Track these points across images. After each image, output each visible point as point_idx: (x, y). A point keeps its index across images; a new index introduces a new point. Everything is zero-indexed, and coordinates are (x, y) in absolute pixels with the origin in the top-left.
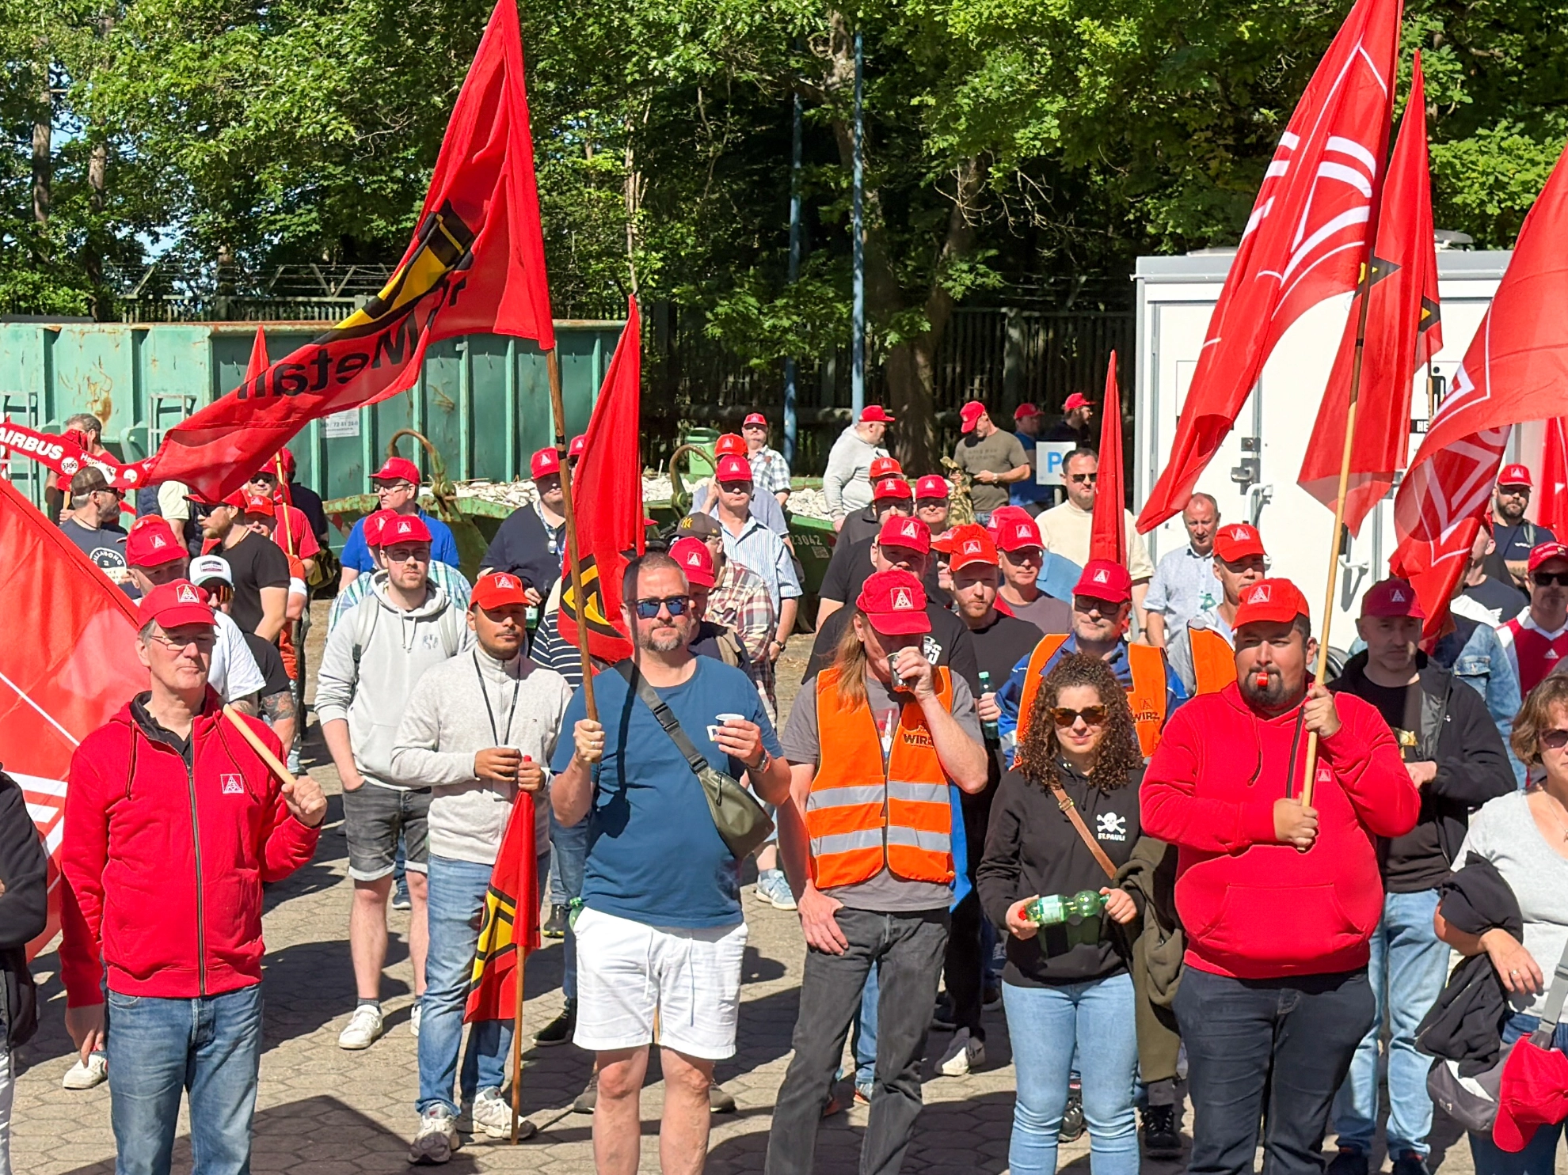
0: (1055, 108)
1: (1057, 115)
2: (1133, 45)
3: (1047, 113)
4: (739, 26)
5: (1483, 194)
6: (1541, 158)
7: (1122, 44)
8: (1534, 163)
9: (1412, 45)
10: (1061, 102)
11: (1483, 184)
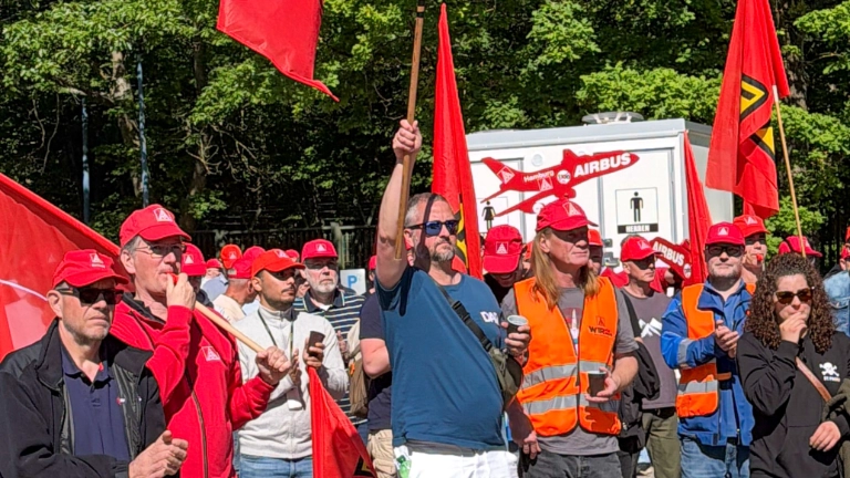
0: (334, 68)
1: (335, 72)
2: (398, 20)
3: (329, 71)
4: (79, 49)
5: (615, 103)
6: (644, 82)
7: (390, 20)
8: (641, 85)
9: (567, 17)
10: (337, 66)
11: (614, 97)
